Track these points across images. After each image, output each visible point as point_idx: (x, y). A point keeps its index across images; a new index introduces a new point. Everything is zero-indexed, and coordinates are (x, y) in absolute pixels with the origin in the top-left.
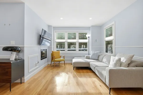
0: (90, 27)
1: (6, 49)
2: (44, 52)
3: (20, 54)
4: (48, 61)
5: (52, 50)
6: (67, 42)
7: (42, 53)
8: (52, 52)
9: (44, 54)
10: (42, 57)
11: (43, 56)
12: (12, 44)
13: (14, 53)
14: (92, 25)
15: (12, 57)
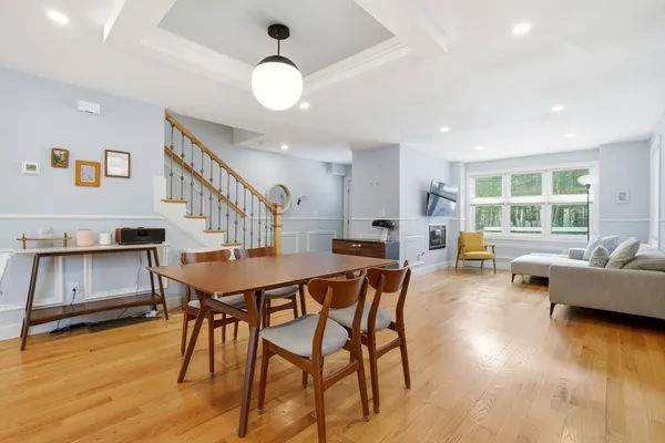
0: (597, 150)
1: (376, 224)
2: (438, 232)
3: (394, 233)
4: (448, 258)
5: (462, 230)
6: (508, 204)
7: (433, 235)
8: (461, 233)
9: (438, 237)
10: (431, 243)
11: (436, 241)
12: (382, 216)
13: (386, 230)
14: (601, 143)
15: (382, 236)
